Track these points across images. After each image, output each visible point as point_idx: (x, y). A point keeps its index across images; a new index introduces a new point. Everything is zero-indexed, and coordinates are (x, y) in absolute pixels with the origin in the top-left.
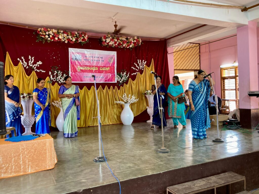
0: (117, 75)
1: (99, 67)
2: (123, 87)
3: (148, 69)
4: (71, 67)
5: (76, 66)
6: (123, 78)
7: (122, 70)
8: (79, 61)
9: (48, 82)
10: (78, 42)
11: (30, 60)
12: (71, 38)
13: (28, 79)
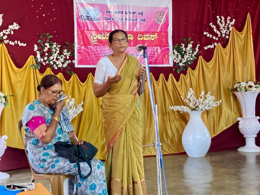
0: (173, 50)
1: (135, 34)
2: (185, 75)
3: (238, 36)
4: (78, 34)
5: (88, 32)
6: (186, 57)
7: (185, 39)
8: (95, 22)
9: (33, 67)
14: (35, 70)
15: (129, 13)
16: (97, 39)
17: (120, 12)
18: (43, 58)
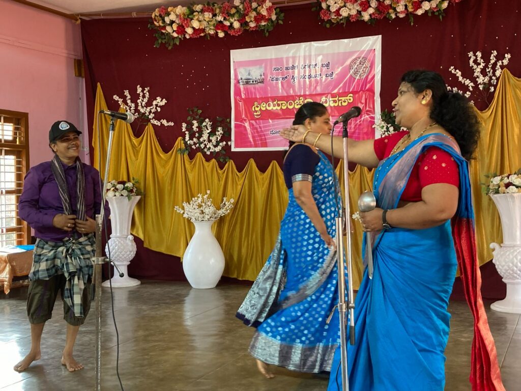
9: (179, 152)
10: (251, 27)
11: (141, 98)
12: (224, 19)
13: (136, 144)
14: (183, 155)
15: (307, 67)
16: (260, 109)
17: (293, 67)
18: (192, 140)
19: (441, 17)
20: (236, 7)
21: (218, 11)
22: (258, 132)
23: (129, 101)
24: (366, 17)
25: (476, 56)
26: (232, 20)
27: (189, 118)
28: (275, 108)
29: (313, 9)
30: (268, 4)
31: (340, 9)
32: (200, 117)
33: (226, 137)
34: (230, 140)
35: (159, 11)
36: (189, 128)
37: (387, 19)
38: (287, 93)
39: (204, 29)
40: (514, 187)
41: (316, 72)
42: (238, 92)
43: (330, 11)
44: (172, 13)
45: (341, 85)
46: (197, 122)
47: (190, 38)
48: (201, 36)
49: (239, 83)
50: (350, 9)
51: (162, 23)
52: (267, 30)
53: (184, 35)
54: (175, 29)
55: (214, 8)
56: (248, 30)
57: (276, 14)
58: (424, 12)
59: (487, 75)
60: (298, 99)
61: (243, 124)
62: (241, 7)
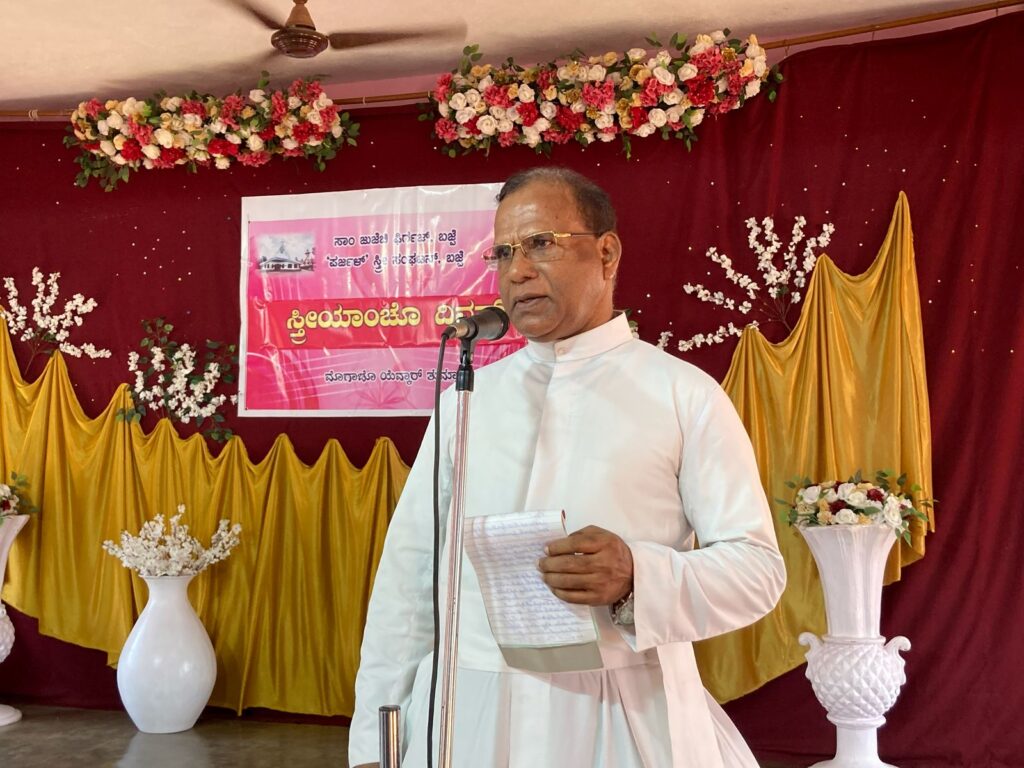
3: (845, 289)
9: (121, 416)
10: (286, 150)
11: (40, 295)
12: (228, 130)
13: (26, 397)
14: (129, 424)
15: (406, 239)
16: (305, 327)
17: (378, 239)
18: (151, 390)
19: (688, 143)
20: (254, 106)
21: (214, 111)
22: (298, 375)
23: (13, 303)
24: (532, 137)
25: (763, 228)
26: (245, 133)
27: (146, 342)
28: (336, 325)
29: (422, 118)
30: (324, 101)
31: (476, 118)
32: (170, 339)
33: (227, 385)
34: (236, 392)
35: (86, 109)
36: (145, 364)
37: (576, 144)
38: (363, 293)
39: (185, 151)
40: (850, 512)
41: (427, 252)
42: (255, 288)
43: (455, 121)
44: (113, 112)
45: (480, 280)
46: (163, 352)
47: (155, 168)
48: (178, 165)
49: (259, 267)
50: (498, 120)
51: (92, 134)
52: (323, 158)
53: (142, 162)
54: (120, 147)
55: (206, 105)
56: (281, 156)
57: (342, 125)
58: (653, 132)
59: (785, 267)
60: (388, 306)
61: (266, 358)
62: (265, 105)
